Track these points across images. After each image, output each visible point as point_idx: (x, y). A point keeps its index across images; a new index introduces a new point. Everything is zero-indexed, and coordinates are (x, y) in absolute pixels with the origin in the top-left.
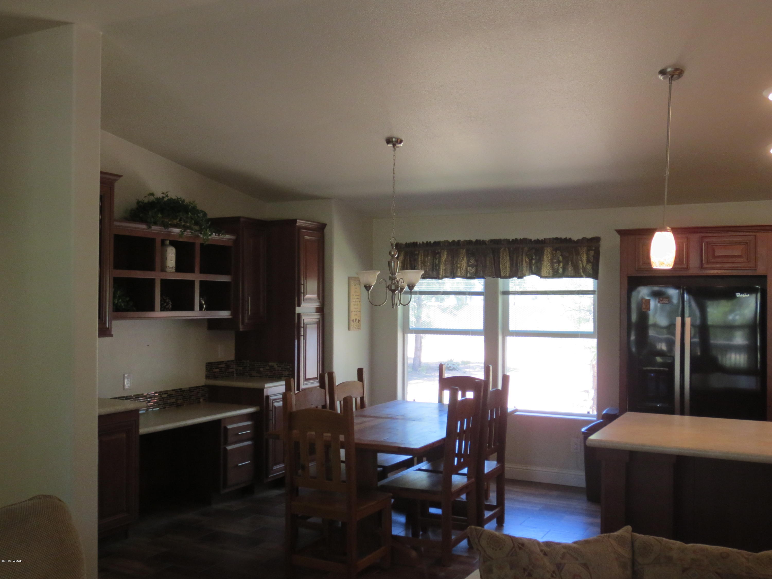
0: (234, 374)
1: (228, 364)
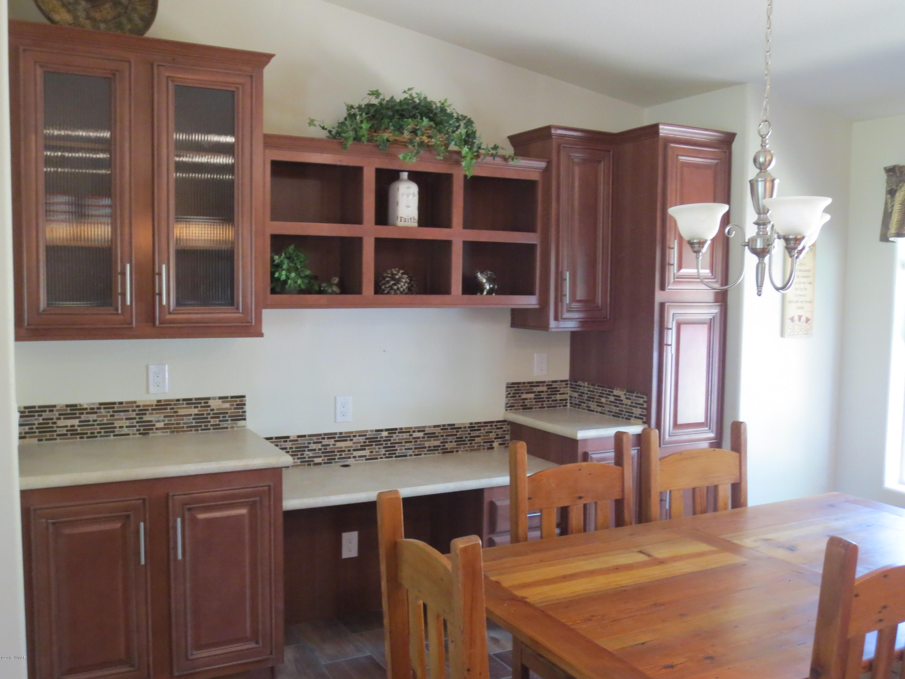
0: (566, 403)
1: (554, 385)
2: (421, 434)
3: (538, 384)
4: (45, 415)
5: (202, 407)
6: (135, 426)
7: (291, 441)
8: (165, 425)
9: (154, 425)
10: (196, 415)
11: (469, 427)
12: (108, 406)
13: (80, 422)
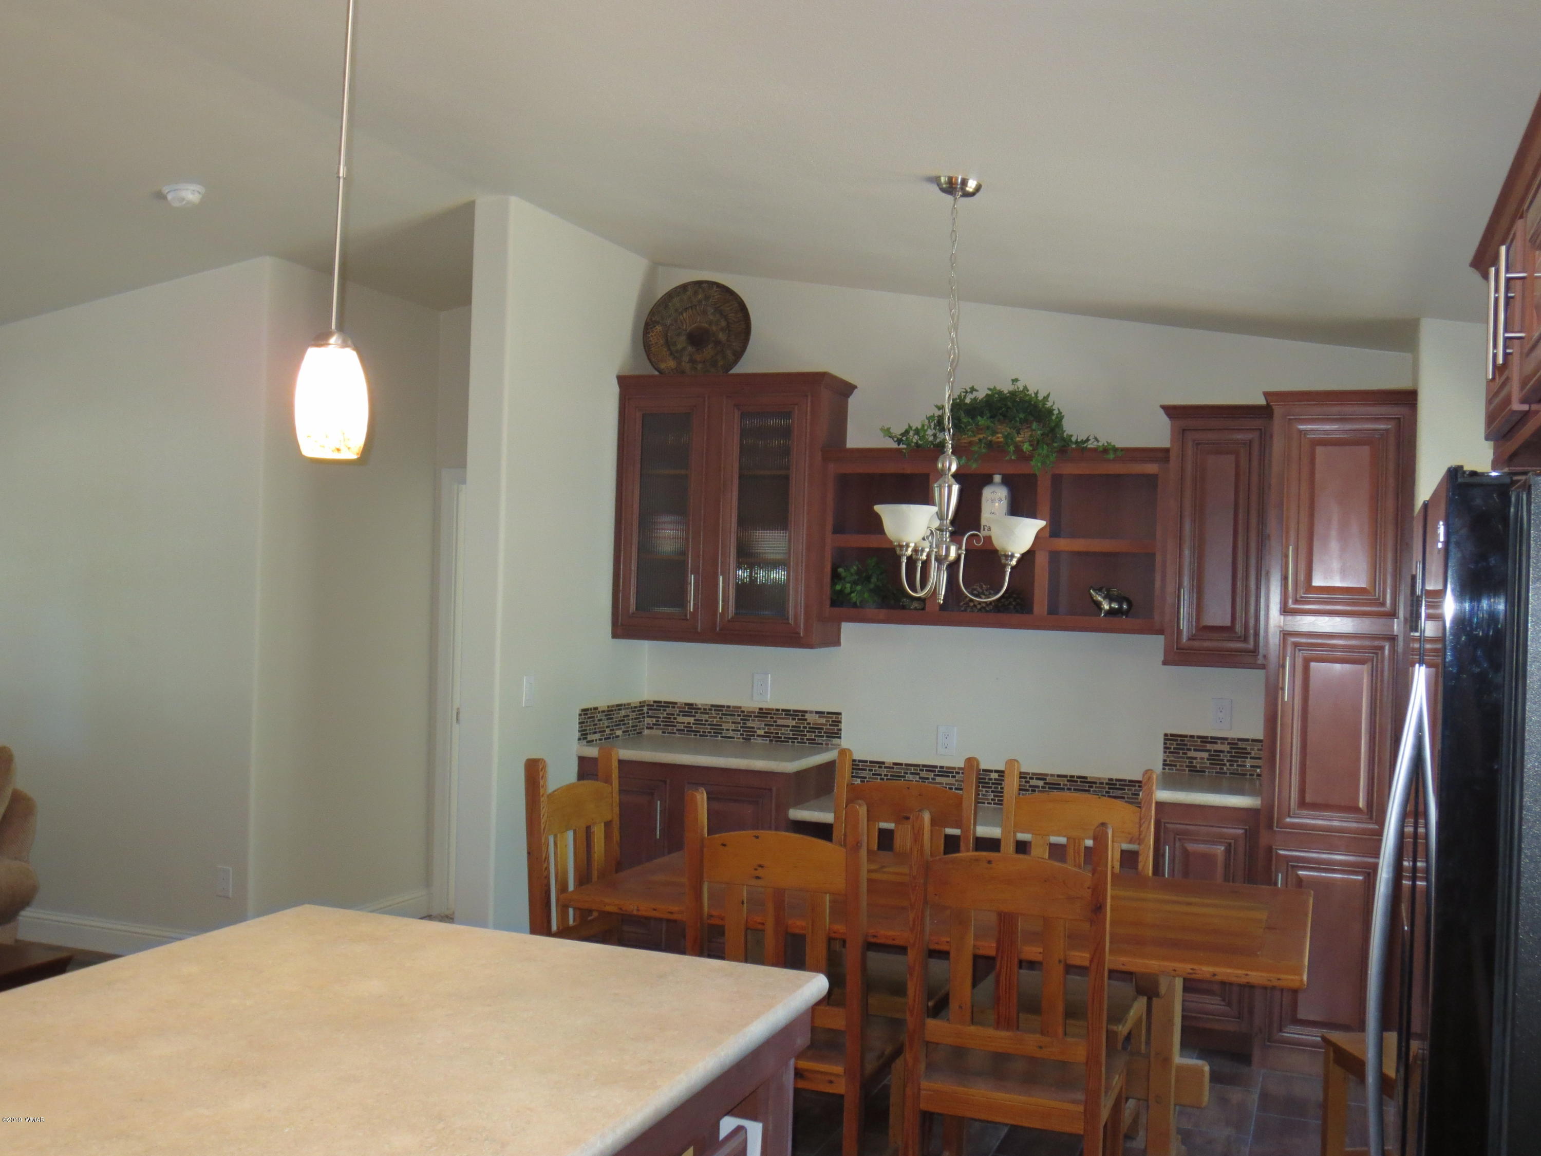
1: (1241, 744)
2: (1041, 783)
3: (1214, 740)
4: (669, 710)
5: (799, 719)
6: (739, 731)
7: (885, 767)
8: (765, 732)
9: (755, 732)
10: (793, 727)
11: (1107, 784)
12: (718, 708)
13: (695, 720)
